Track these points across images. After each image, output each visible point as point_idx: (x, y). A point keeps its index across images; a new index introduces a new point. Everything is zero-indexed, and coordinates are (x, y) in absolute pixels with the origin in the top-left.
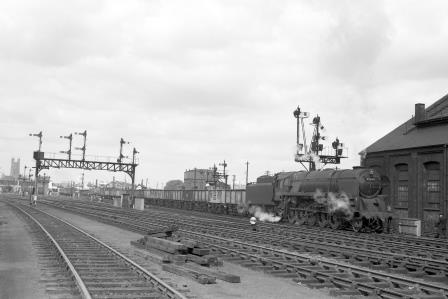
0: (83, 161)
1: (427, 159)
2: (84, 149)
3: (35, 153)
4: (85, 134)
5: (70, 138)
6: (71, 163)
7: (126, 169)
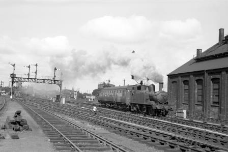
0: (35, 79)
1: (197, 78)
2: (36, 73)
3: (11, 75)
4: (36, 65)
5: (29, 67)
6: (30, 80)
7: (57, 83)
